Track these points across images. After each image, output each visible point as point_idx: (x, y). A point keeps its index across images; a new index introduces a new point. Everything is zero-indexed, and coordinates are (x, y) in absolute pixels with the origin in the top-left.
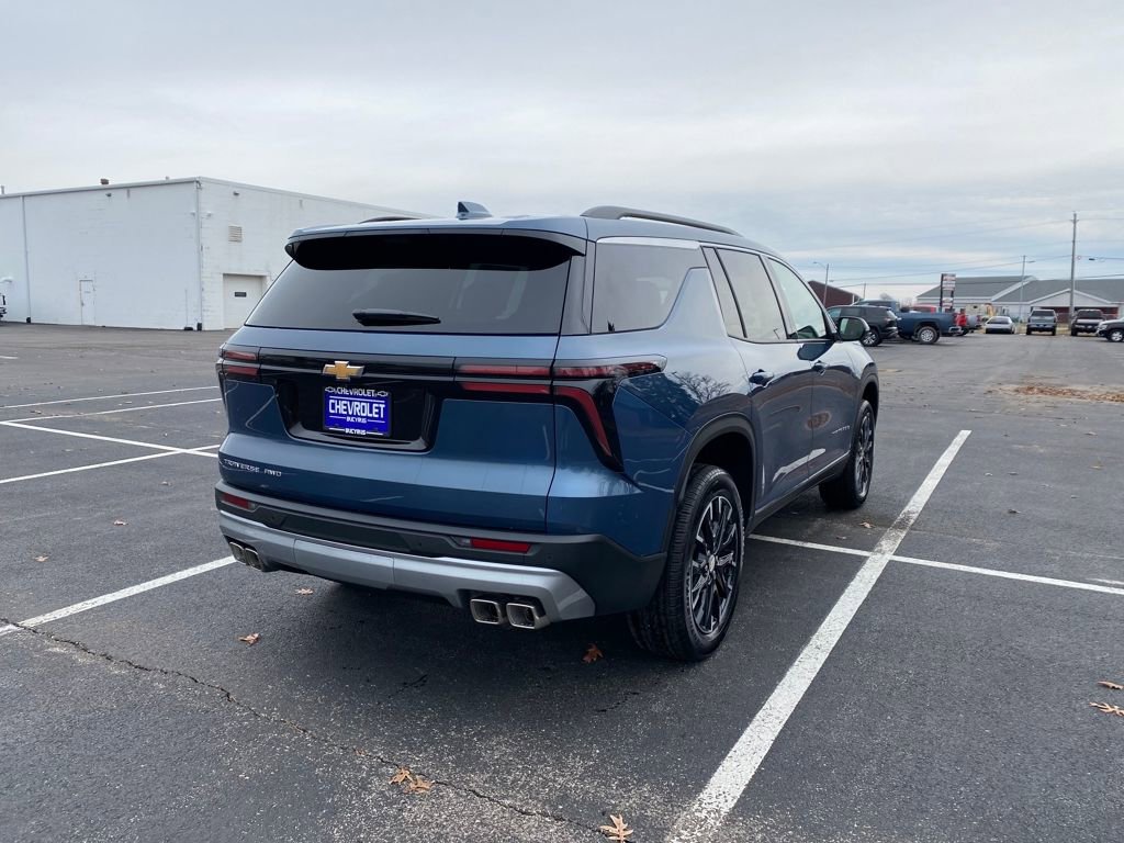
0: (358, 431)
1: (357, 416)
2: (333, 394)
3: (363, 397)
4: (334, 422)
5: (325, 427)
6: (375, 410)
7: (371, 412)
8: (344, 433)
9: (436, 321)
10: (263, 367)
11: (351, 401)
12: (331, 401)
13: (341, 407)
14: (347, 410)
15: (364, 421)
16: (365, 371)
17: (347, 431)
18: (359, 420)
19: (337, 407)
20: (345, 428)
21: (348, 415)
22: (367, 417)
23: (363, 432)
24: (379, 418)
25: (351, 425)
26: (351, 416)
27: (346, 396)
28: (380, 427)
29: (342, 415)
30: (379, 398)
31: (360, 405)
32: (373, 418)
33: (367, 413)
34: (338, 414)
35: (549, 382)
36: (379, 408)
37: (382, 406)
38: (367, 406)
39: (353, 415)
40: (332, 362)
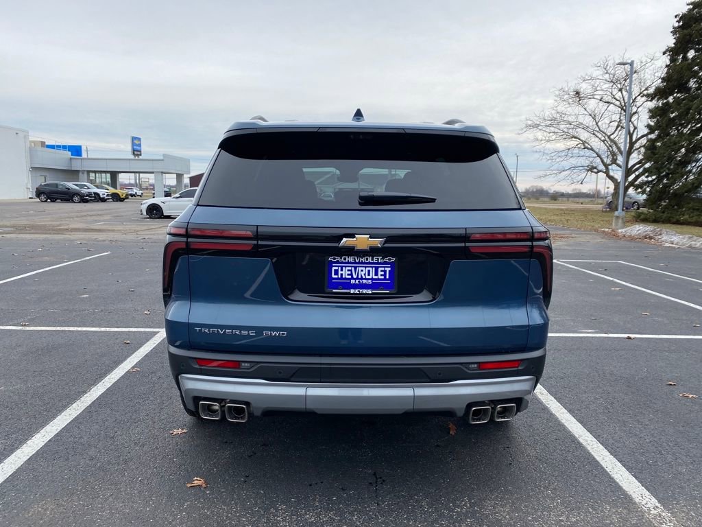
0: (364, 291)
1: (362, 278)
2: (338, 262)
3: (369, 263)
4: (337, 286)
5: (329, 290)
6: (380, 273)
7: (376, 274)
8: (349, 293)
9: (433, 200)
10: (260, 243)
11: (355, 268)
12: (334, 268)
13: (345, 273)
14: (351, 274)
15: (370, 282)
16: (386, 242)
17: (352, 291)
18: (365, 281)
19: (340, 272)
20: (350, 289)
21: (352, 278)
22: (372, 279)
23: (369, 291)
24: (385, 279)
25: (355, 286)
26: (355, 279)
27: (351, 263)
28: (386, 286)
29: (346, 279)
30: (386, 263)
31: (365, 270)
32: (378, 279)
33: (372, 275)
34: (342, 278)
35: (529, 243)
36: (385, 271)
37: (388, 269)
38: (373, 271)
39: (357, 278)
40: (352, 236)
